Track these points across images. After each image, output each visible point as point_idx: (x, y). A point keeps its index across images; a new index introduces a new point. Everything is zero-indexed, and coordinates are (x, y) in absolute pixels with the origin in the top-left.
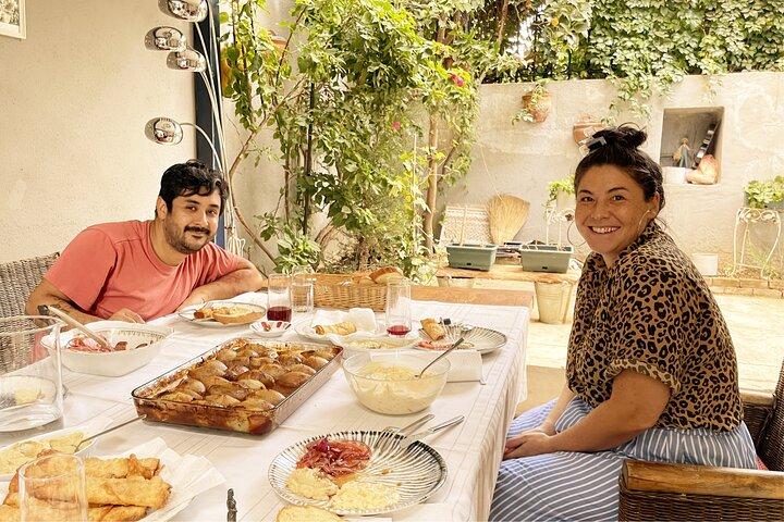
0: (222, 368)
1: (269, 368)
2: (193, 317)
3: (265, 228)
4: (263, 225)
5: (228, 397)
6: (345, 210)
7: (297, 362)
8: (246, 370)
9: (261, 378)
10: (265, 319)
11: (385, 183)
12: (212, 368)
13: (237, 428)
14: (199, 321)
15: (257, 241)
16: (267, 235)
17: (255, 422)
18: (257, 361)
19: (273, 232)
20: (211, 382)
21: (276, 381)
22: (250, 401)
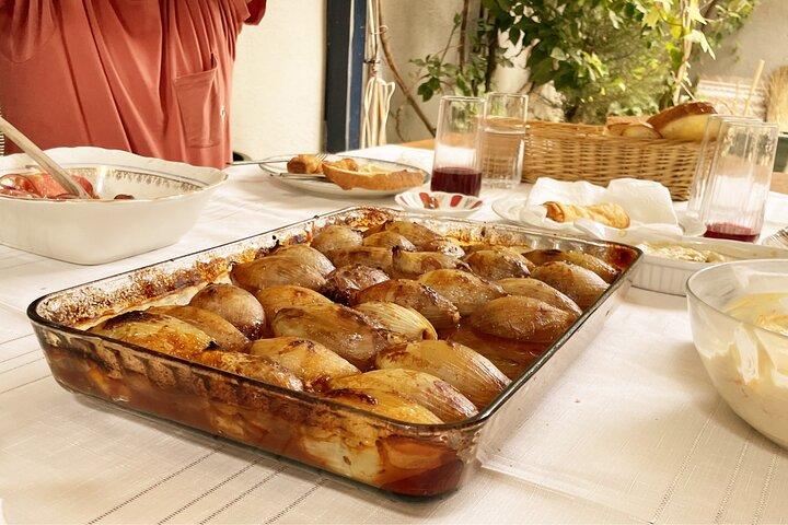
0: (320, 267)
1: (444, 282)
2: (283, 168)
3: (426, 80)
4: (423, 75)
5: (320, 350)
6: (557, 55)
7: (517, 272)
8: (381, 278)
9: (423, 305)
10: (427, 188)
11: (631, 9)
12: (294, 263)
13: (337, 464)
14: (294, 179)
15: (411, 101)
16: (427, 91)
17: (399, 458)
18: (413, 259)
19: (438, 87)
20: (284, 298)
21: (464, 317)
22: (391, 374)
